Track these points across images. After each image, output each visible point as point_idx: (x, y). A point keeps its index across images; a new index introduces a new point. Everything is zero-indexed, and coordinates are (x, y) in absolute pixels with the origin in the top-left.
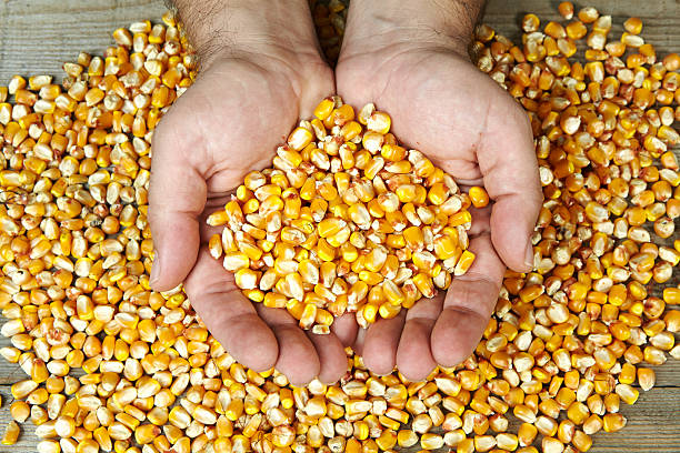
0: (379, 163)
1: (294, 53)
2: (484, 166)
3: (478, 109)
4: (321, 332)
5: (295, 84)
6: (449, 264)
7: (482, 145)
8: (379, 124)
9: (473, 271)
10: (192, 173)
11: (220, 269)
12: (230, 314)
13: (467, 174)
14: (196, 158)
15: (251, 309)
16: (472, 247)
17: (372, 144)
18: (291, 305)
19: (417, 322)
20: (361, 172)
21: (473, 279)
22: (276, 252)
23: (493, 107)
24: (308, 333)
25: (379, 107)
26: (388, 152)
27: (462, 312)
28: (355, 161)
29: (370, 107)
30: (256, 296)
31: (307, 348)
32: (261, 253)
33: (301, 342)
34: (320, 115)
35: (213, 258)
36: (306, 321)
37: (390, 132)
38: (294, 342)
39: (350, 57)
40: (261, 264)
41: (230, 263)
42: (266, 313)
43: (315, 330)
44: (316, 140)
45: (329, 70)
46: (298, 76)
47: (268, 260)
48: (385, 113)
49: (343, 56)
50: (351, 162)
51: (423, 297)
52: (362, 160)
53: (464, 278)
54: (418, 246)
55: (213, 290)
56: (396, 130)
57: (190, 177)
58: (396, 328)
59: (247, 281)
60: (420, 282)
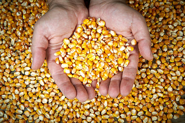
0: (102, 37)
1: (76, 5)
3: (130, 17)
6: (122, 65)
7: (132, 27)
8: (101, 24)
11: (60, 67)
12: (63, 82)
14: (45, 33)
15: (69, 80)
17: (99, 31)
18: (80, 78)
20: (97, 39)
21: (130, 68)
22: (76, 63)
23: (134, 15)
25: (102, 19)
26: (104, 32)
28: (95, 36)
29: (100, 19)
30: (70, 76)
32: (72, 63)
33: (82, 90)
34: (85, 23)
36: (84, 83)
37: (105, 26)
40: (71, 66)
41: (63, 66)
44: (84, 30)
45: (87, 9)
46: (77, 11)
47: (74, 65)
48: (103, 21)
49: (91, 5)
50: (94, 36)
51: (114, 74)
52: (97, 36)
53: (127, 68)
54: (114, 59)
58: (108, 83)
59: (67, 71)
60: (113, 70)
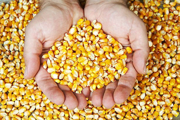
0: (98, 39)
1: (71, 4)
2: (131, 41)
3: (129, 22)
4: (78, 93)
5: (71, 13)
6: (119, 71)
7: (130, 34)
8: (98, 26)
9: (127, 74)
10: (38, 41)
11: (46, 72)
12: (49, 87)
13: (126, 43)
14: (39, 36)
15: (56, 85)
16: (127, 66)
17: (95, 33)
18: (69, 84)
19: (109, 90)
20: (92, 42)
21: (127, 76)
22: (64, 67)
23: (134, 21)
24: (74, 93)
25: (98, 21)
26: (101, 35)
27: (123, 87)
28: (90, 38)
29: (95, 21)
30: (58, 81)
31: (74, 98)
32: (59, 67)
34: (79, 23)
35: (44, 69)
36: (74, 89)
37: (101, 29)
38: (70, 96)
39: (89, 5)
40: (59, 71)
41: (49, 70)
42: (61, 86)
43: (77, 92)
44: (78, 31)
45: (82, 9)
46: (72, 11)
47: (62, 70)
48: (100, 23)
49: (87, 5)
50: (89, 38)
51: (111, 82)
52: (92, 38)
54: (110, 65)
55: (44, 79)
56: (103, 28)
57: (37, 42)
58: (102, 91)
59: (55, 76)
60: (110, 77)
